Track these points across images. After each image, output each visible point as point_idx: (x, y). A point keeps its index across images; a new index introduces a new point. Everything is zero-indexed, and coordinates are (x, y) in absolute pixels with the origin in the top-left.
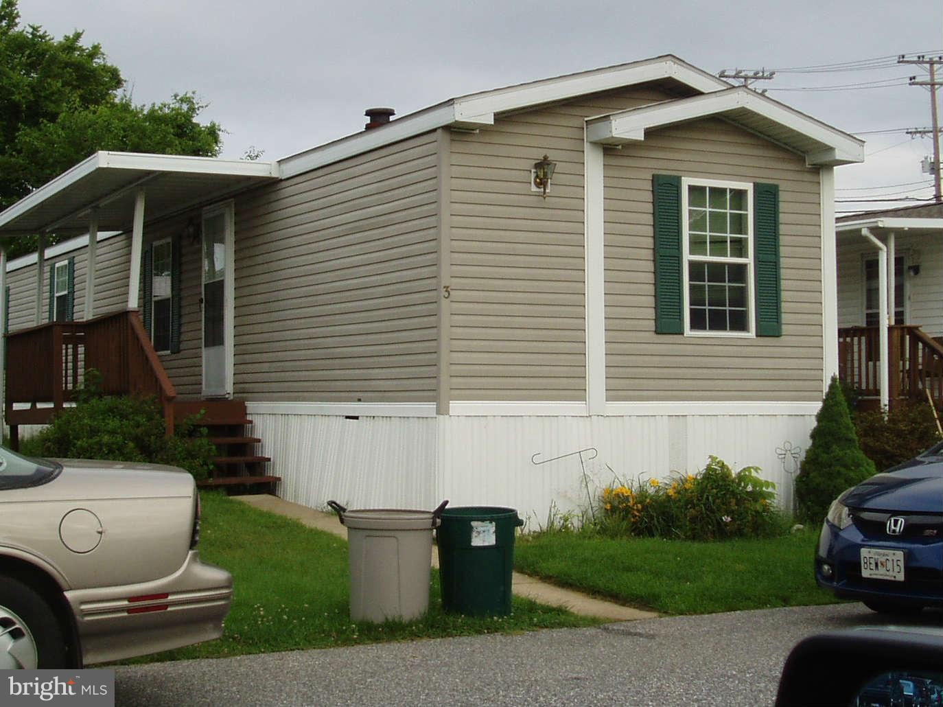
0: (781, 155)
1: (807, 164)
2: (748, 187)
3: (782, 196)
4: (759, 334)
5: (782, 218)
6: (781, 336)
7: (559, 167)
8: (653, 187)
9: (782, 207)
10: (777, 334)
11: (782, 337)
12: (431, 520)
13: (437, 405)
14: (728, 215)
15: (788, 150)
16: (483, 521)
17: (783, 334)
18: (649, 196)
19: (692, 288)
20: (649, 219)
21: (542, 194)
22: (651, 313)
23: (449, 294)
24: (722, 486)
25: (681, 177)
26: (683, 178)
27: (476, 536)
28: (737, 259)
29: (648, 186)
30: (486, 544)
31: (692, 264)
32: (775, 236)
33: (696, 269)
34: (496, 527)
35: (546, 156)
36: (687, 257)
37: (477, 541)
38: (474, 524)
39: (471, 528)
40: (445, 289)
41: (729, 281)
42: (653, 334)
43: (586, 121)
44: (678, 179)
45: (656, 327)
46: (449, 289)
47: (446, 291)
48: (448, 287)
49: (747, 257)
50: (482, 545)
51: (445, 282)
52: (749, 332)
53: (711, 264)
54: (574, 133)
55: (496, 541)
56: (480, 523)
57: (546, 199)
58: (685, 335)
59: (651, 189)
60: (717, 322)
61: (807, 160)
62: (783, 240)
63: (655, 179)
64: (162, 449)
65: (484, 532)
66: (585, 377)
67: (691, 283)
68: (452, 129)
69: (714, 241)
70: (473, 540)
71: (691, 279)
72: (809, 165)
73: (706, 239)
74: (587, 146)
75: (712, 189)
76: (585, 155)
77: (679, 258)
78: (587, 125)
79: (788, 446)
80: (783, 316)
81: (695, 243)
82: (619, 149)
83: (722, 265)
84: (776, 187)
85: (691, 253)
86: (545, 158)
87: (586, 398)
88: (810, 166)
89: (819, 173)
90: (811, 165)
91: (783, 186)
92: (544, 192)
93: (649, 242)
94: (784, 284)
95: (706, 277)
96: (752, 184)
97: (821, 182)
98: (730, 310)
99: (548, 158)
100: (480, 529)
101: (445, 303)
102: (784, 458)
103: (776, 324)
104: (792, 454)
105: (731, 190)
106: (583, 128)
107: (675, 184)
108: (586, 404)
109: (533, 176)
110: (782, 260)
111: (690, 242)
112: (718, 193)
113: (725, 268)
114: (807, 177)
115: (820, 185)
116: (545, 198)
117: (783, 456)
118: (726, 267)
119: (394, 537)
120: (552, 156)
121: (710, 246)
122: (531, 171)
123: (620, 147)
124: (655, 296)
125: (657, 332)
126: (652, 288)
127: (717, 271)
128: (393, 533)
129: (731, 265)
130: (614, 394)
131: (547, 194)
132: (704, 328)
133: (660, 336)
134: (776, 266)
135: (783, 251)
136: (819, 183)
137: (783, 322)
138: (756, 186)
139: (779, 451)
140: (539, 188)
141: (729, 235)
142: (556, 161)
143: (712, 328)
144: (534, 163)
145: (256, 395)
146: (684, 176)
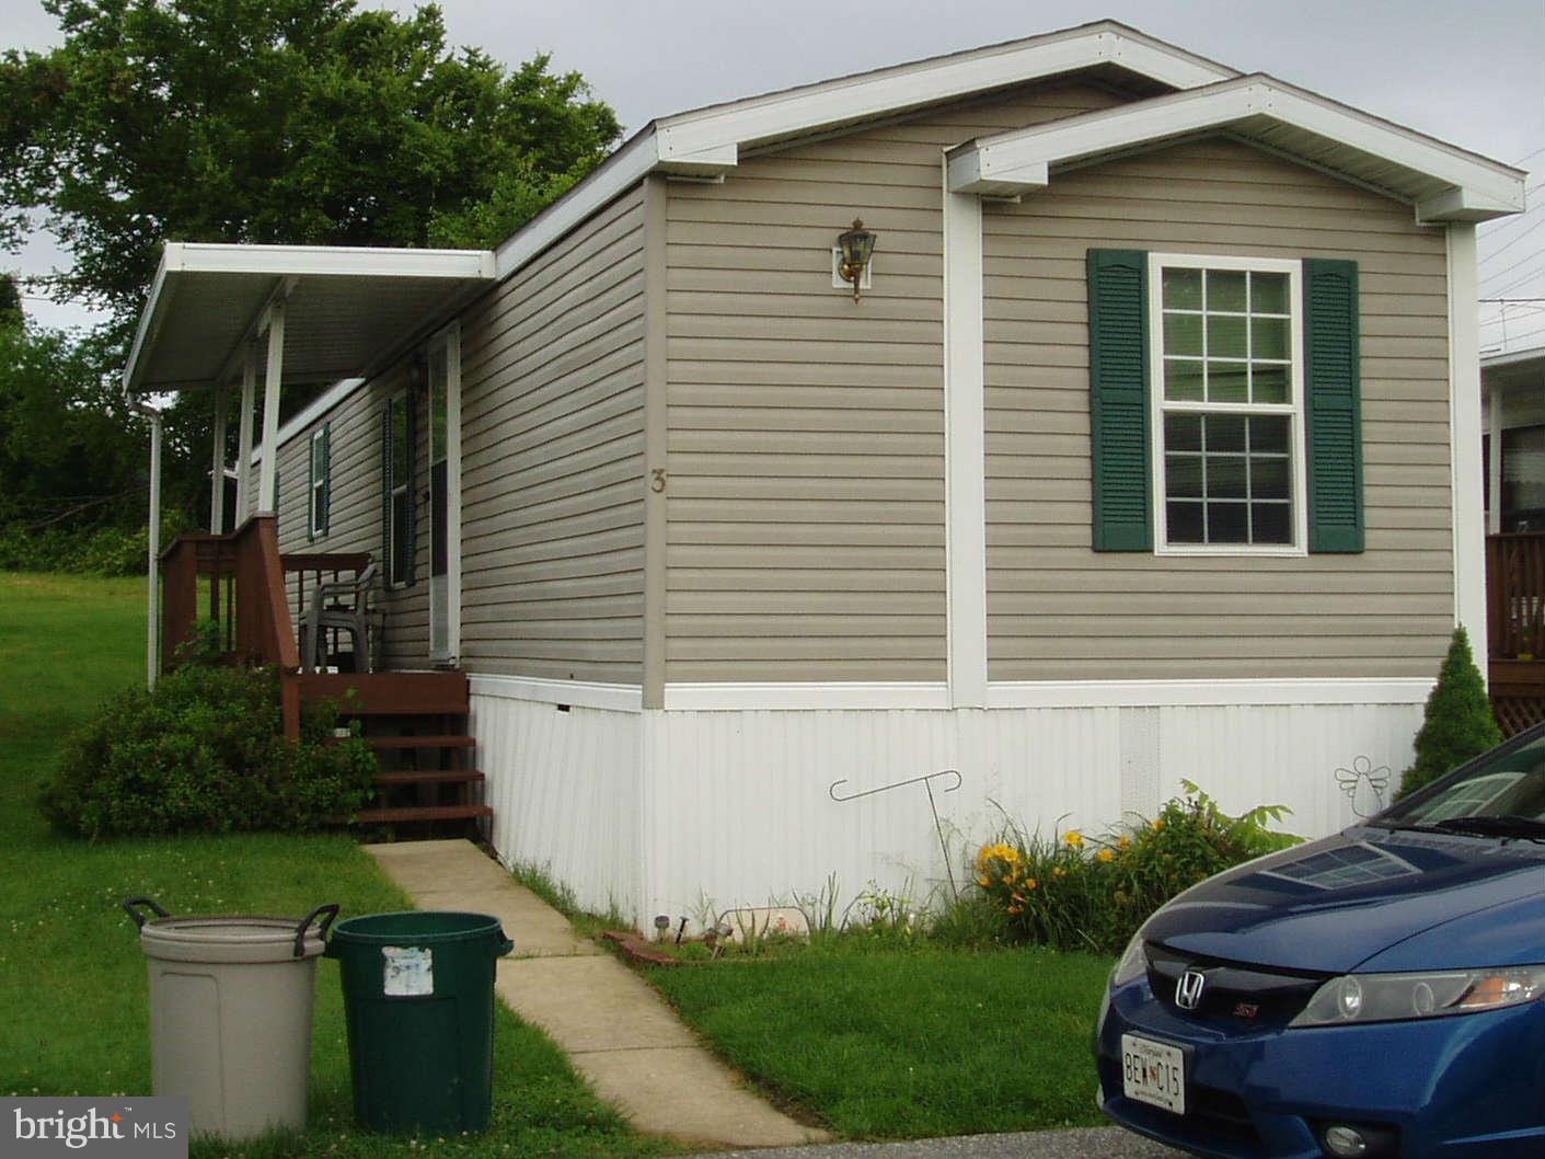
0: (1364, 204)
1: (1417, 220)
2: (1293, 268)
3: (1364, 283)
4: (1314, 549)
5: (1365, 324)
6: (1361, 552)
7: (883, 240)
8: (1087, 274)
9: (1365, 304)
10: (1356, 548)
11: (1366, 553)
12: (293, 944)
13: (643, 690)
14: (1249, 323)
15: (1375, 194)
16: (406, 948)
17: (1366, 547)
18: (1080, 291)
19: (1170, 464)
20: (1081, 334)
21: (853, 294)
22: (1084, 513)
23: (663, 485)
24: (1185, 847)
25: (1146, 252)
26: (1150, 255)
27: (392, 977)
28: (1268, 405)
29: (1080, 271)
30: (414, 992)
31: (1171, 419)
32: (1350, 360)
33: (1181, 430)
34: (433, 957)
35: (858, 221)
36: (1160, 404)
37: (395, 987)
38: (388, 951)
39: (382, 961)
40: (656, 475)
41: (1253, 448)
42: (1088, 553)
43: (947, 153)
44: (1142, 257)
45: (1094, 540)
46: (664, 475)
47: (657, 479)
48: (662, 471)
49: (1290, 402)
50: (405, 994)
51: (655, 460)
52: (1294, 545)
53: (1213, 418)
54: (924, 177)
55: (434, 986)
56: (399, 950)
57: (861, 301)
58: (1156, 554)
59: (1085, 277)
60: (1228, 527)
61: (1417, 212)
62: (1366, 367)
63: (1093, 259)
64: (266, 760)
65: (408, 967)
66: (945, 636)
67: (1169, 453)
68: (669, 178)
69: (1217, 374)
70: (386, 983)
71: (1169, 445)
72: (1421, 221)
73: (1202, 369)
74: (947, 199)
75: (1214, 275)
76: (945, 216)
77: (1143, 407)
78: (948, 160)
79: (1362, 767)
80: (1367, 513)
81: (1178, 377)
82: (1016, 204)
83: (1237, 419)
84: (1351, 266)
85: (1170, 394)
86: (858, 225)
87: (946, 676)
88: (1423, 224)
89: (1444, 237)
90: (1427, 221)
91: (1365, 263)
92: (856, 289)
93: (1081, 378)
94: (1369, 452)
95: (1204, 442)
96: (1300, 262)
97: (1448, 252)
98: (1253, 504)
99: (861, 225)
100: (400, 962)
101: (655, 501)
102: (1354, 788)
103: (1352, 528)
104: (1371, 780)
105: (1255, 275)
106: (940, 167)
107: (1134, 267)
108: (947, 686)
109: (835, 261)
110: (1364, 405)
111: (1167, 378)
112: (1227, 281)
113: (1244, 424)
114: (1419, 245)
115: (1445, 260)
116: (857, 300)
117: (1353, 784)
118: (1247, 421)
119: (210, 976)
120: (870, 220)
121: (1209, 382)
122: (831, 251)
123: (1018, 200)
124: (1091, 480)
125: (1096, 549)
126: (1085, 464)
127: (1226, 430)
128: (203, 970)
129: (1257, 419)
130: (1003, 666)
131: (861, 293)
132: (1198, 539)
133: (1102, 556)
134: (1352, 418)
135: (1367, 388)
136: (1445, 255)
137: (1367, 524)
138: (1309, 266)
139: (1342, 775)
140: (849, 281)
141: (1249, 361)
142: (877, 230)
143: (1214, 539)
144: (837, 235)
145: (488, 661)
146: (1152, 251)
